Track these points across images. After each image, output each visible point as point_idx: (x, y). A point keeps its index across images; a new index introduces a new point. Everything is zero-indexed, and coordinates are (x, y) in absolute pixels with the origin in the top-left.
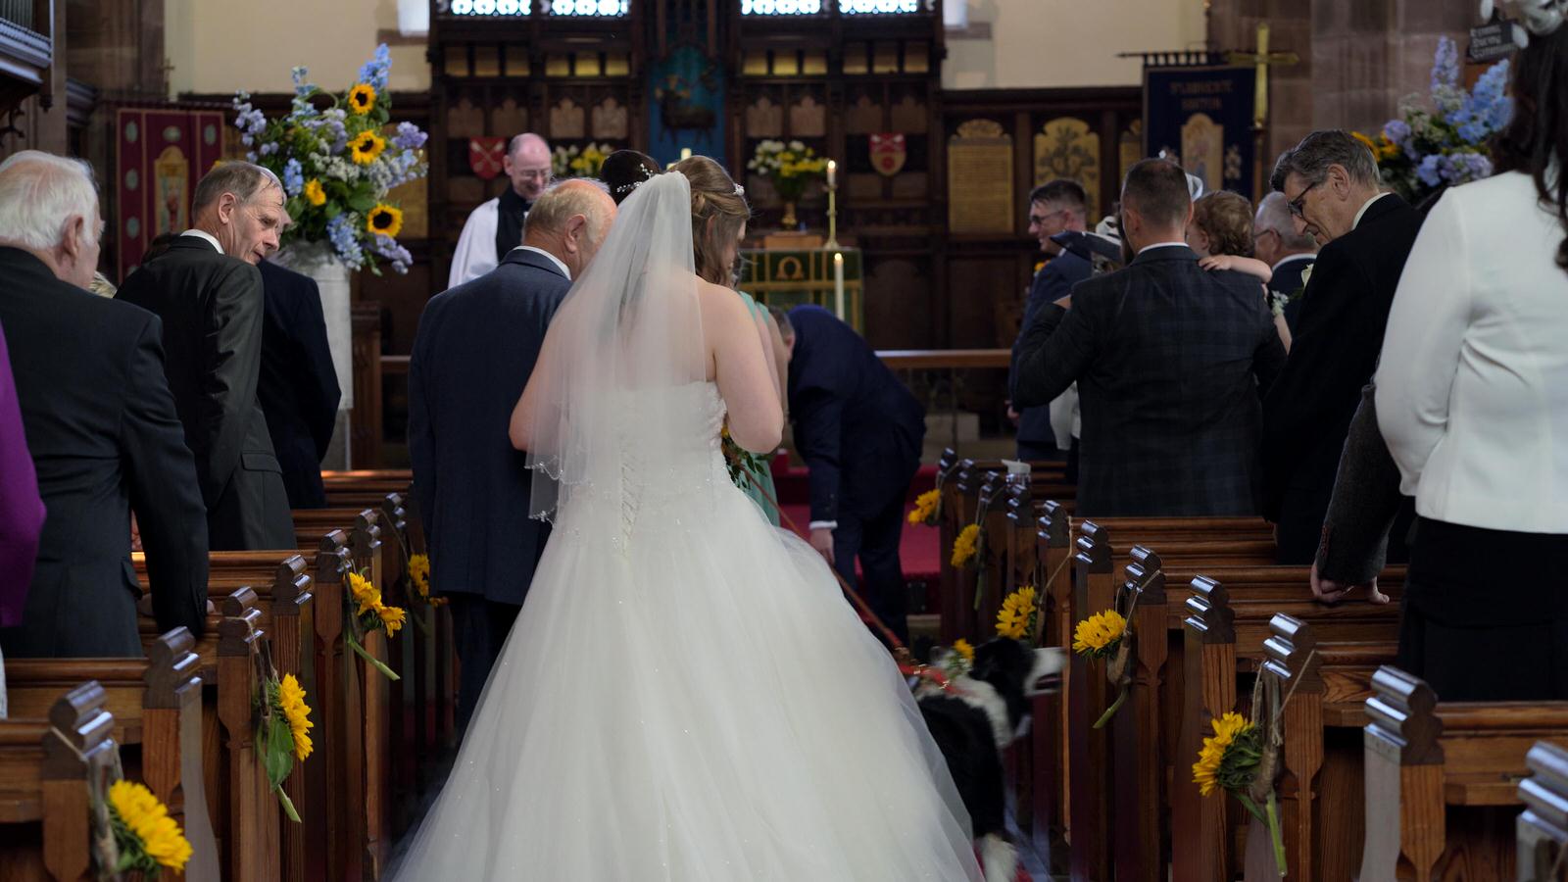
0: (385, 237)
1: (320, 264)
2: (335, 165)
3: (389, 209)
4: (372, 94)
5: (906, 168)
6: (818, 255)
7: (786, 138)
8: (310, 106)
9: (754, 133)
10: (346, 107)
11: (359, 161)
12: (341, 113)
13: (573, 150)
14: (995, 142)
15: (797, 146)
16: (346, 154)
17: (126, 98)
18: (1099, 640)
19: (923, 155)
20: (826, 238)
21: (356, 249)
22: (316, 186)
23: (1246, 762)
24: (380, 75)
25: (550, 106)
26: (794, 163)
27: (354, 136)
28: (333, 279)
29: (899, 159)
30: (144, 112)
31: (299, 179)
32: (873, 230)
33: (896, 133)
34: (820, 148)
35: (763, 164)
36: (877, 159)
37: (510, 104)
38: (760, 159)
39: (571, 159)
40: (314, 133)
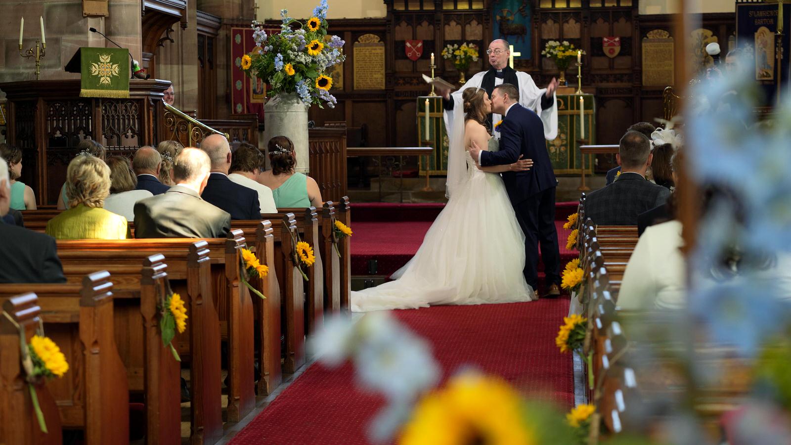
0: (325, 89)
1: (293, 103)
2: (300, 56)
3: (326, 77)
4: (318, 22)
5: (620, 54)
6: (572, 97)
7: (560, 40)
8: (289, 28)
9: (545, 37)
10: (306, 29)
11: (311, 54)
12: (303, 31)
13: (456, 46)
14: (665, 41)
15: (566, 43)
16: (305, 51)
17: (235, 23)
18: (572, 283)
19: (629, 47)
20: (577, 89)
21: (309, 96)
22: (290, 66)
23: (580, 337)
24: (323, 13)
25: (445, 24)
26: (564, 52)
27: (309, 42)
28: (299, 111)
29: (617, 49)
30: (244, 29)
31: (281, 63)
32: (604, 85)
33: (616, 37)
34: (577, 44)
35: (549, 53)
36: (606, 50)
37: (425, 24)
38: (547, 50)
39: (454, 50)
40: (290, 41)
